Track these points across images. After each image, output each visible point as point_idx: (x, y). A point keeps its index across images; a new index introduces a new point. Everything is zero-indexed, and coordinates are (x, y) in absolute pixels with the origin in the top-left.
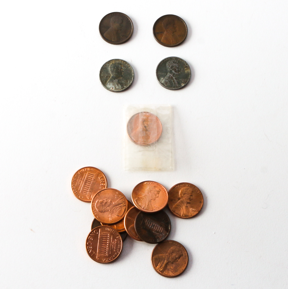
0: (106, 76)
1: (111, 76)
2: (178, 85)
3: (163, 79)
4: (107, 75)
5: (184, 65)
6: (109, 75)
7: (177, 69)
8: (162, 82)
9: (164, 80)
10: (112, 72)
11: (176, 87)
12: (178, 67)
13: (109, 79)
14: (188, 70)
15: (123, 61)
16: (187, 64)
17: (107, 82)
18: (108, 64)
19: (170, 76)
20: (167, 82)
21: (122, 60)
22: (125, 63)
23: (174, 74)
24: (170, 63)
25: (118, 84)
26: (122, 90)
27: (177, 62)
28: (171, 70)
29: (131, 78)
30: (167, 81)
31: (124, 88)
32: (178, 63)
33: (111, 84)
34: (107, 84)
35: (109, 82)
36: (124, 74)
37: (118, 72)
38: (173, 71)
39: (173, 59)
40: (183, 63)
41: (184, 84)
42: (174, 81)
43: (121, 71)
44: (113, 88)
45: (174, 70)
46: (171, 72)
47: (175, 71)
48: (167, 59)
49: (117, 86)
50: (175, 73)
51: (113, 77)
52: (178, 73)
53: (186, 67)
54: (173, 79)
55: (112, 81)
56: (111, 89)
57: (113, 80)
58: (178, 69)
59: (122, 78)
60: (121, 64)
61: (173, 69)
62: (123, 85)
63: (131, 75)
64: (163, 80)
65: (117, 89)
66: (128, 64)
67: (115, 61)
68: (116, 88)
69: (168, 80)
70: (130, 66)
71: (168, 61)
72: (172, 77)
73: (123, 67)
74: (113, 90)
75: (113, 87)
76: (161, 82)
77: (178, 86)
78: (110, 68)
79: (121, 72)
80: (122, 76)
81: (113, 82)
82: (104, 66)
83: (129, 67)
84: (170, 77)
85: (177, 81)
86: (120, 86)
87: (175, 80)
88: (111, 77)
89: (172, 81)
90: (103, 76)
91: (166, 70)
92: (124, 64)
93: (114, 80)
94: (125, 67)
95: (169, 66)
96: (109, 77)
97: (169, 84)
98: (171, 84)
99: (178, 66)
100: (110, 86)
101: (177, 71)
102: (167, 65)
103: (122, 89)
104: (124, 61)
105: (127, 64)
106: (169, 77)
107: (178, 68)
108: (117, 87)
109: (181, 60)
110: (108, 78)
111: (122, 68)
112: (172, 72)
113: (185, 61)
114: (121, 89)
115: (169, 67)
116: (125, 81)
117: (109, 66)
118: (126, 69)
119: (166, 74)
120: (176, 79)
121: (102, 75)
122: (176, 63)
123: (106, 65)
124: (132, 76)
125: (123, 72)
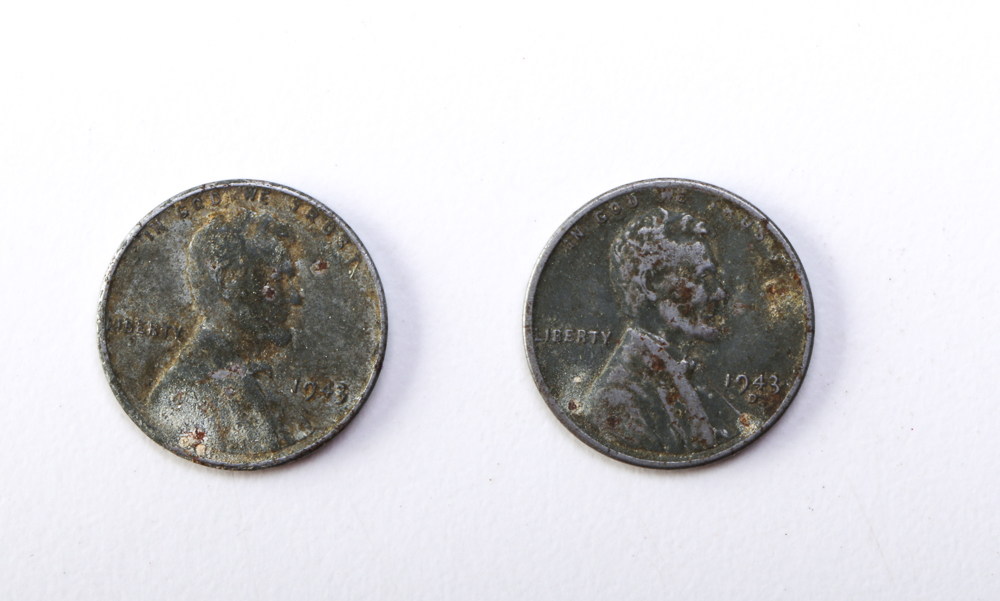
0: (156, 328)
1: (196, 329)
2: (706, 431)
3: (584, 385)
4: (162, 317)
5: (759, 248)
6: (182, 322)
7: (699, 293)
8: (579, 411)
9: (594, 391)
10: (210, 292)
11: (699, 450)
12: (706, 270)
13: (178, 355)
14: (791, 295)
15: (304, 210)
16: (780, 244)
17: (161, 378)
18: (183, 216)
19: (646, 351)
20: (621, 406)
21: (299, 201)
22: (319, 224)
23: (675, 335)
24: (640, 238)
25: (243, 408)
26: (271, 458)
27: (699, 227)
28: (648, 301)
29: (362, 360)
30: (620, 396)
31: (294, 442)
32: (703, 238)
33: (192, 398)
34: (155, 399)
35: (174, 379)
36: (300, 326)
37: (261, 298)
38: (670, 311)
39: (663, 204)
40: (748, 231)
41: (756, 414)
42: (677, 394)
43: (283, 294)
44: (200, 436)
45: (675, 300)
46: (649, 317)
47: (687, 312)
48: (615, 207)
49: (234, 418)
50: (686, 325)
51: (208, 341)
52: (707, 321)
53: (777, 267)
54: (667, 377)
55: (195, 372)
56: (186, 441)
57: (210, 364)
58: (709, 289)
59: (283, 354)
60: (285, 233)
61: (668, 294)
62: (283, 420)
63: (364, 334)
64: (584, 392)
65: (234, 449)
66: (349, 240)
67: (239, 203)
68: (223, 442)
69: (625, 386)
70: (358, 258)
71: (621, 219)
72: (661, 364)
73: (298, 263)
74: (200, 450)
75: (206, 425)
76: (572, 406)
77: (710, 440)
78: (198, 254)
79: (282, 304)
80: (287, 341)
81: (205, 379)
82: (143, 231)
83: (348, 266)
84: (646, 359)
85: (701, 396)
86: (262, 428)
87: (683, 384)
88: (191, 340)
89: (662, 392)
90: (131, 325)
91: (611, 296)
92: (316, 233)
93: (220, 366)
94: (322, 266)
95: (636, 261)
96: (181, 335)
97: (634, 424)
98: (651, 426)
99: (708, 263)
100: (182, 413)
101: (696, 306)
102: (618, 256)
103: (276, 448)
104: (318, 212)
105: (337, 238)
106: (635, 363)
107: (709, 278)
108: (237, 434)
109: (727, 210)
110: (166, 344)
111: (292, 272)
112: (662, 321)
113: (766, 221)
114: (264, 453)
115: (636, 272)
116: (307, 381)
117: (190, 235)
118: (329, 278)
119: (613, 341)
120: (690, 373)
121: (121, 314)
122: (690, 234)
123: (161, 229)
124: (367, 343)
125: (299, 301)
